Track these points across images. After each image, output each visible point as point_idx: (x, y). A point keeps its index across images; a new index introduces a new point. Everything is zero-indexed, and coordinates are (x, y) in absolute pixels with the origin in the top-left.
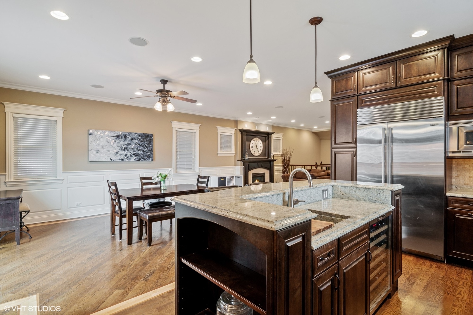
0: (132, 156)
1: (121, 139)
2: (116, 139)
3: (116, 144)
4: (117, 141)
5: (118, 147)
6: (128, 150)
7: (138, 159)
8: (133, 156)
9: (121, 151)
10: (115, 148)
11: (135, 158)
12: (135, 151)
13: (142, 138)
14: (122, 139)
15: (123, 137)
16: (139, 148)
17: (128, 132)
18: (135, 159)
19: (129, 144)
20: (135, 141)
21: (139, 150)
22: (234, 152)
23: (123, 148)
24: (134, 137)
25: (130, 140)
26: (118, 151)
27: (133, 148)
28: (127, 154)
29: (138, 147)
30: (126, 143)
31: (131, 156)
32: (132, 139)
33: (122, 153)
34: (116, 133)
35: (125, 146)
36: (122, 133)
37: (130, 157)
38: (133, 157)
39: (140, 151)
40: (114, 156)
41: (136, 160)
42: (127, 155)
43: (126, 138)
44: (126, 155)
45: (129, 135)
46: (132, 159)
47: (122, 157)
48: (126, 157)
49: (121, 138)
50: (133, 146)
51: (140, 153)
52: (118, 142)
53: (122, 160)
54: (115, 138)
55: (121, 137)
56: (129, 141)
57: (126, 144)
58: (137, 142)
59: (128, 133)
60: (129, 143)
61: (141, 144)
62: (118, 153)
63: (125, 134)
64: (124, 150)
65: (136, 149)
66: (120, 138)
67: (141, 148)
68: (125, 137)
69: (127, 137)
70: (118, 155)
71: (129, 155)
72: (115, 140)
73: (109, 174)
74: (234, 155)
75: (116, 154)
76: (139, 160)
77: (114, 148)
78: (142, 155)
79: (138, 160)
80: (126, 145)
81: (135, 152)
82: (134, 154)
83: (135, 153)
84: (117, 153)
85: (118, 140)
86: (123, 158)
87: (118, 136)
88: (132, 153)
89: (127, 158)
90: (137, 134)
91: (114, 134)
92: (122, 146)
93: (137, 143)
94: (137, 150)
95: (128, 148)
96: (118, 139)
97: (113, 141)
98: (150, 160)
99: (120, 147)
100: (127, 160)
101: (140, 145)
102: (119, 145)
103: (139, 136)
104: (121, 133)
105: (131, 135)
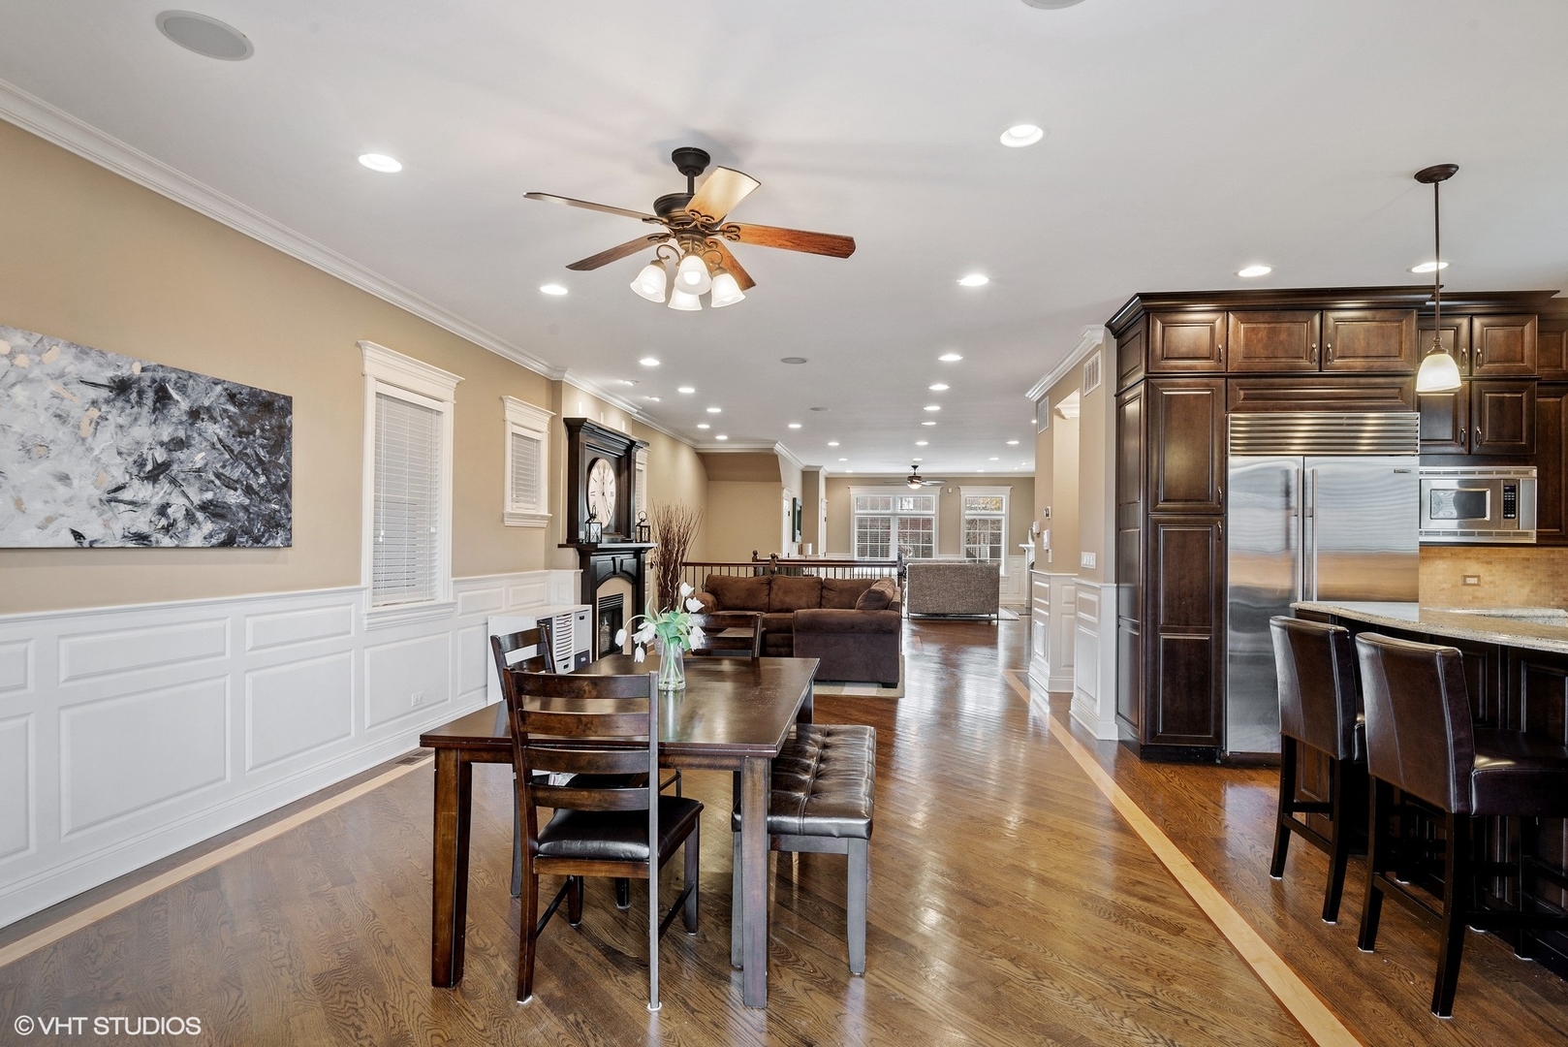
0: (194, 515)
1: (136, 409)
2: (107, 401)
3: (106, 439)
4: (115, 417)
5: (120, 454)
6: (173, 481)
7: (223, 536)
8: (200, 516)
9: (136, 483)
10: (104, 459)
11: (208, 527)
12: (207, 490)
13: (244, 414)
14: (146, 409)
15: (150, 397)
16: (227, 472)
17: (175, 370)
18: (211, 536)
19: (179, 444)
20: (215, 430)
21: (230, 484)
22: (545, 512)
23: (149, 467)
24: (207, 404)
25: (184, 418)
26: (121, 481)
27: (199, 470)
28: (168, 505)
29: (224, 467)
30: (166, 433)
31: (190, 517)
32: (194, 414)
33: (139, 498)
34: (109, 364)
35: (161, 455)
36: (143, 370)
37: (181, 525)
38: (199, 524)
39: (236, 490)
40: (94, 512)
41: (214, 541)
42: (170, 511)
43: (164, 406)
44: (162, 510)
45: (182, 389)
46: (196, 538)
47: (142, 522)
48: (164, 522)
49: (140, 403)
50: (199, 459)
51: (234, 498)
52: (121, 421)
53: (142, 538)
54: (105, 393)
55: (141, 393)
56: (181, 423)
57: (166, 439)
58: (221, 434)
59: (174, 376)
60: (181, 434)
61: (237, 449)
62: (125, 495)
63: (159, 375)
64: (153, 477)
65: (213, 478)
66: (134, 397)
67: (235, 475)
68: (162, 398)
69: (170, 397)
70: (122, 507)
71: (176, 512)
72: (104, 408)
74: (544, 523)
75: (109, 501)
76: (228, 543)
77: (97, 459)
78: (241, 514)
79: (224, 544)
80: (162, 444)
81: (209, 496)
82: (204, 507)
83: (211, 501)
84: (114, 495)
85: (123, 409)
86: (145, 529)
87: (122, 387)
88: (197, 499)
89: (166, 529)
90: (219, 388)
91: (100, 365)
92: (145, 451)
93: (220, 440)
94: (217, 482)
95: (175, 467)
96: (119, 404)
97: (95, 413)
98: (278, 543)
99: (131, 459)
100: (166, 541)
101: (232, 451)
102: (125, 444)
103: (232, 397)
104: (136, 370)
105: (189, 391)
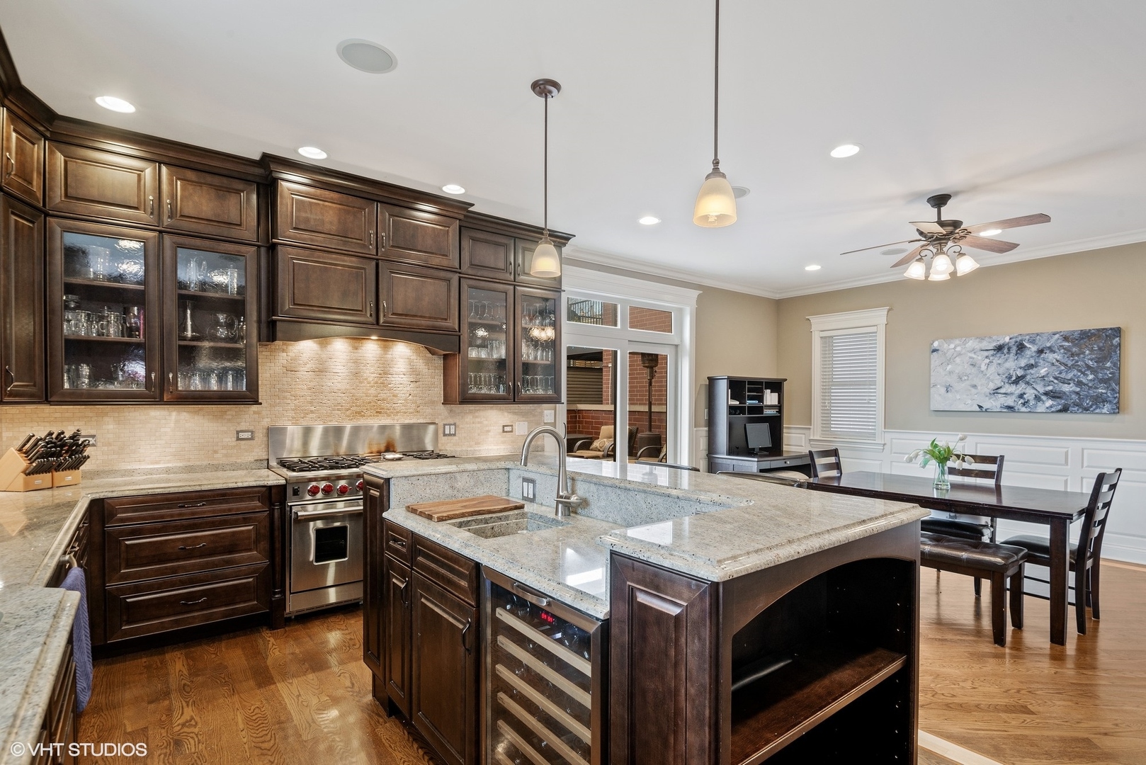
0: (1040, 397)
1: (1007, 356)
2: (993, 355)
3: (993, 369)
4: (996, 361)
5: (999, 375)
6: (1028, 383)
7: (1060, 407)
8: (1044, 398)
9: (1007, 385)
10: (991, 377)
11: (1049, 403)
12: (1049, 385)
13: (1075, 345)
14: (1012, 354)
15: (1014, 349)
16: (1063, 376)
17: (1028, 334)
18: (1051, 407)
19: (1031, 366)
20: (1051, 357)
21: (1064, 381)
23: (1014, 378)
24: (1048, 345)
25: (1034, 354)
26: (999, 385)
27: (1043, 377)
28: (1024, 394)
29: (1060, 373)
30: (1023, 362)
31: (1037, 398)
32: (1041, 352)
33: (1009, 391)
34: (994, 341)
35: (1020, 373)
36: (1010, 339)
37: (1032, 402)
38: (1043, 401)
39: (1069, 384)
40: (987, 398)
41: (1053, 409)
42: (1025, 396)
43: (1022, 351)
44: (1021, 396)
45: (1033, 342)
46: (1041, 408)
47: (1010, 401)
48: (1022, 401)
49: (1009, 352)
50: (1043, 371)
51: (1066, 388)
52: (999, 362)
53: (1010, 408)
54: (992, 352)
55: (1009, 349)
56: (1032, 357)
57: (1023, 365)
58: (1058, 358)
59: (1028, 337)
60: (1032, 362)
61: (1070, 363)
62: (1002, 391)
63: (1018, 340)
64: (1016, 382)
65: (1053, 379)
66: (1005, 351)
67: (1070, 376)
68: (1021, 347)
69: (1025, 347)
70: (1000, 395)
71: (1030, 393)
72: (991, 358)
73: (976, 444)
75: (994, 394)
76: (1065, 409)
77: (988, 378)
78: (1073, 396)
79: (1060, 411)
80: (1021, 368)
81: (1050, 388)
82: (1046, 394)
83: (1051, 391)
84: (996, 391)
85: (1000, 357)
86: (1012, 404)
87: (999, 349)
88: (1042, 390)
89: (1024, 404)
90: (1057, 336)
91: (989, 342)
92: (1011, 372)
93: (1058, 361)
94: (1056, 381)
95: (1028, 377)
96: (998, 355)
97: (987, 361)
98: (1106, 411)
99: (1004, 376)
100: (1024, 409)
101: (1066, 365)
102: (1001, 370)
103: (1066, 339)
104: (1007, 339)
105: (1037, 342)
